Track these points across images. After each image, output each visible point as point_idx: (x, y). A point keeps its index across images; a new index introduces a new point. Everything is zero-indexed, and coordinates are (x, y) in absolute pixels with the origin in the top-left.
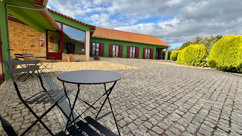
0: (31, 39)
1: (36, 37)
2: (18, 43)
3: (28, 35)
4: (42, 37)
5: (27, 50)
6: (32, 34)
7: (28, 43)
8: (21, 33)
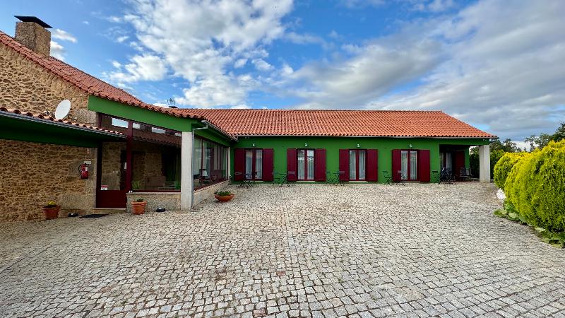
0: (68, 164)
1: (77, 159)
2: (46, 175)
3: (63, 156)
4: (89, 158)
5: (59, 189)
6: (71, 154)
7: (62, 173)
8: (52, 153)
